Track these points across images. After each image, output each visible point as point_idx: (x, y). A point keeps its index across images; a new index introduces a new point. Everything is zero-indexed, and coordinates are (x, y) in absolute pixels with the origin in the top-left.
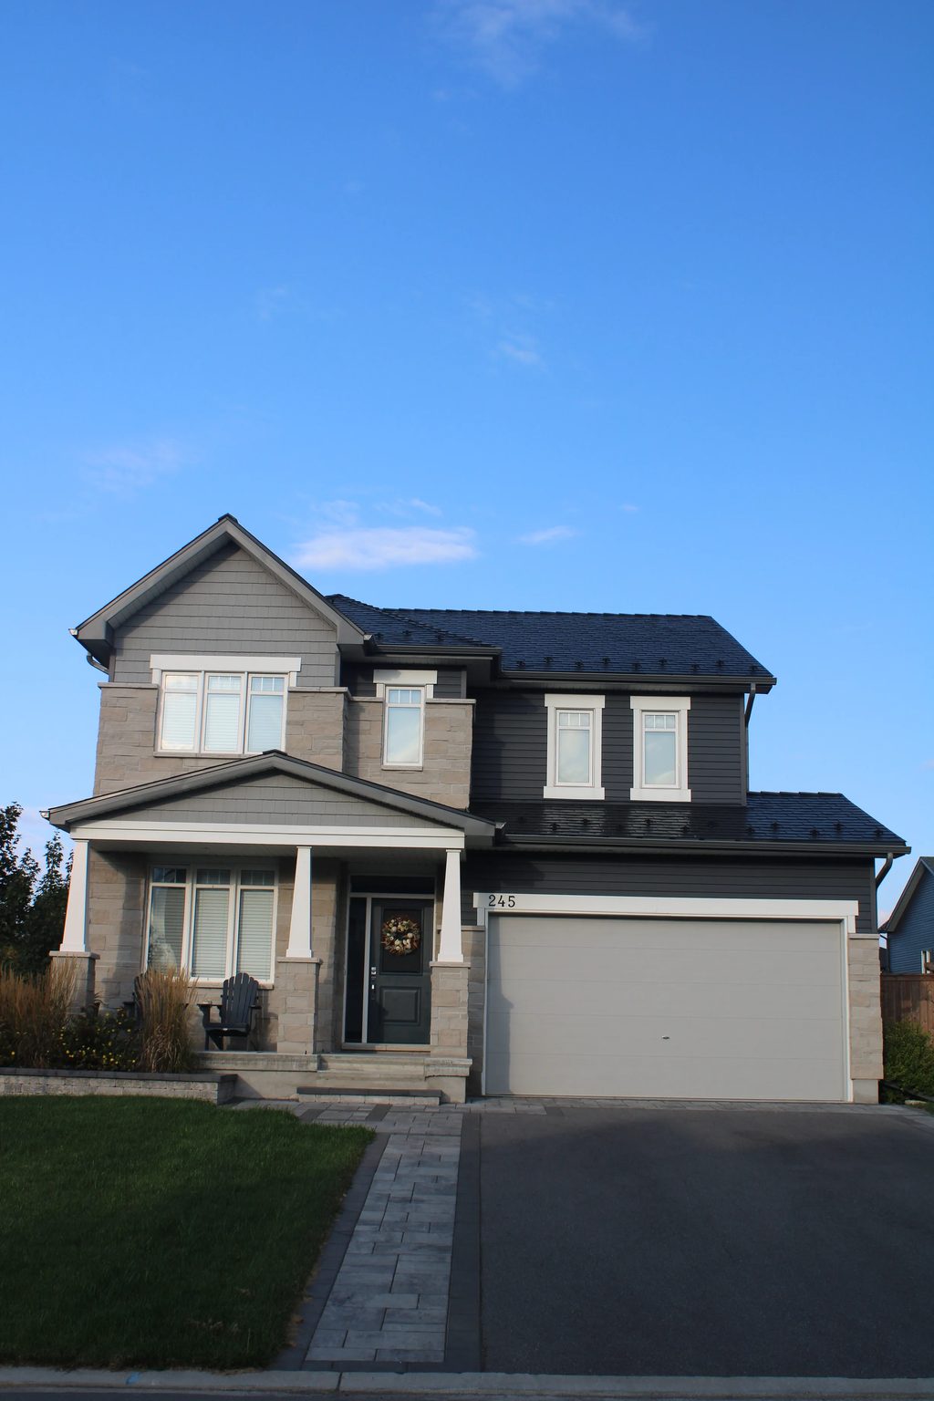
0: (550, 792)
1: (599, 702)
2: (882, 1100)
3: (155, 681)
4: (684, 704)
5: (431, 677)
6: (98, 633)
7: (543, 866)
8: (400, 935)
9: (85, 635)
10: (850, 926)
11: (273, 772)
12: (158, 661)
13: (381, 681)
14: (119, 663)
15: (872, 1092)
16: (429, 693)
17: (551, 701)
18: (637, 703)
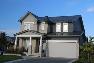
0: (56, 32)
1: (61, 24)
4: (68, 24)
5: (45, 23)
7: (51, 38)
10: (77, 43)
11: (28, 31)
12: (25, 23)
13: (41, 23)
14: (22, 23)
15: (78, 57)
16: (45, 24)
17: (57, 24)
18: (64, 24)
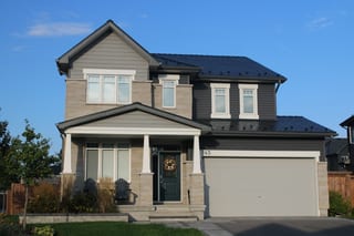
0: (213, 116)
1: (228, 86)
2: (329, 215)
3: (85, 78)
4: (256, 86)
5: (178, 77)
6: (65, 61)
8: (170, 165)
9: (61, 61)
10: (318, 159)
11: (136, 110)
12: (86, 71)
13: (161, 79)
14: (72, 72)
15: (325, 213)
16: (177, 83)
17: (212, 85)
18: (240, 86)
